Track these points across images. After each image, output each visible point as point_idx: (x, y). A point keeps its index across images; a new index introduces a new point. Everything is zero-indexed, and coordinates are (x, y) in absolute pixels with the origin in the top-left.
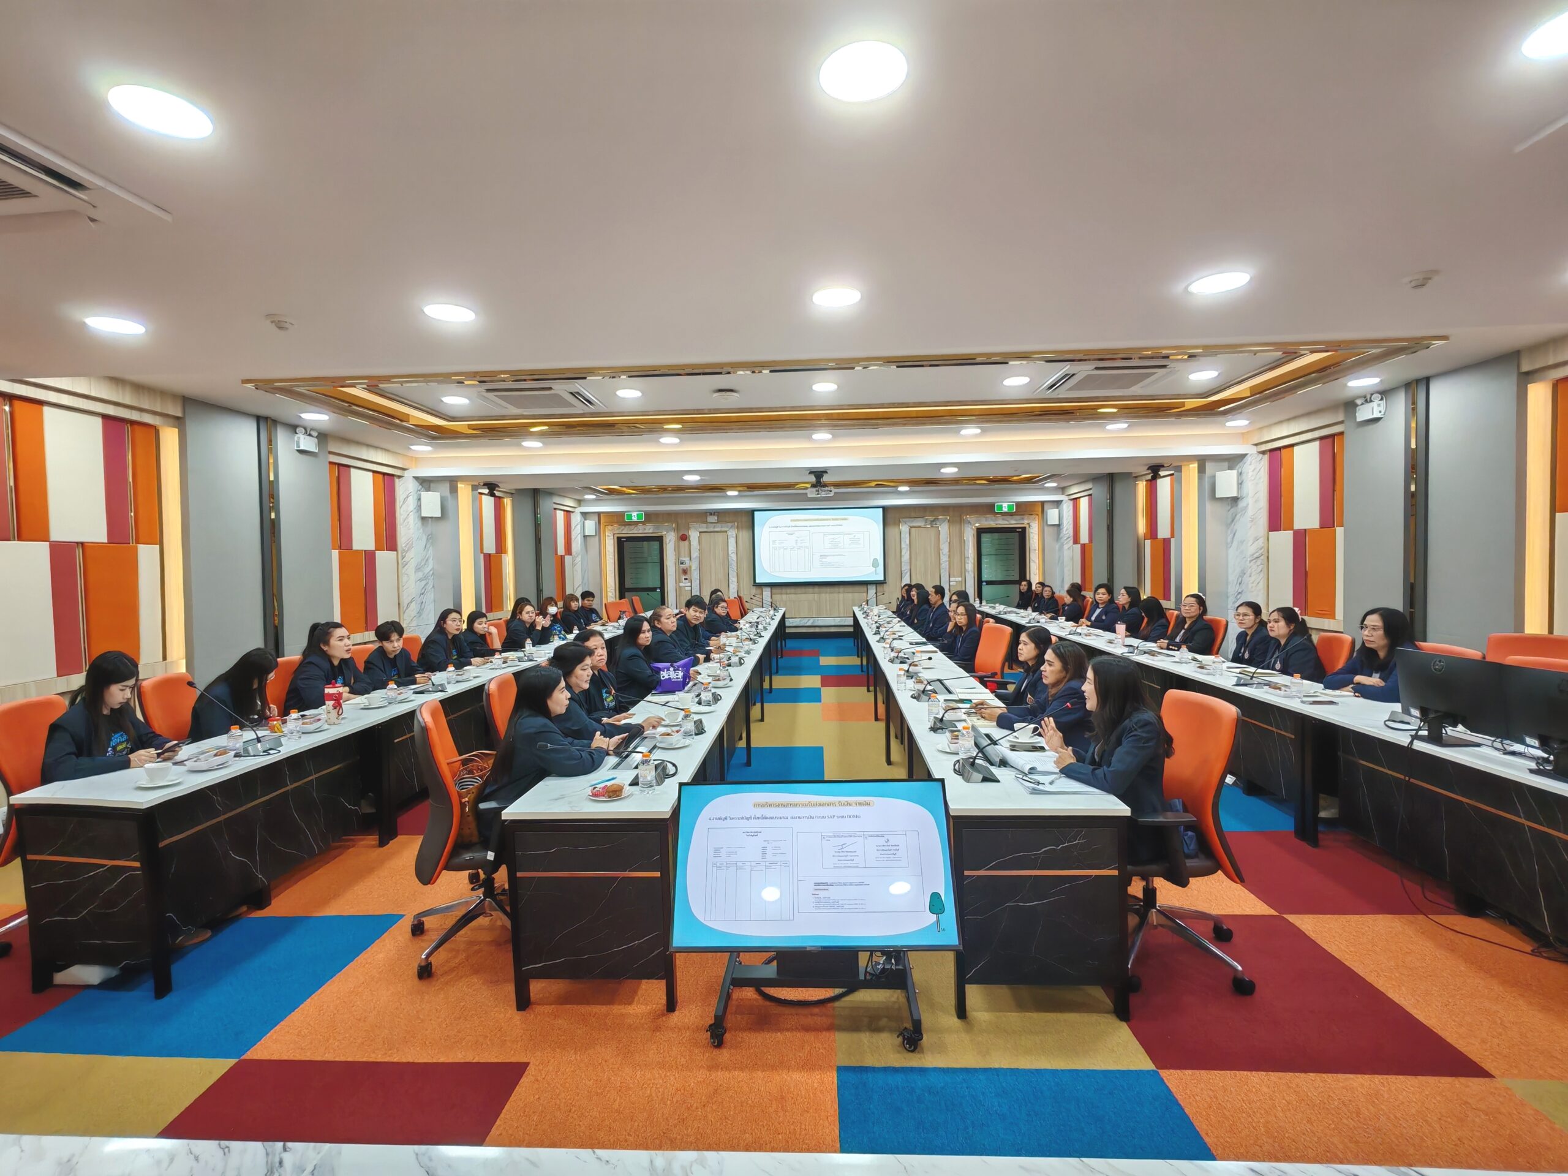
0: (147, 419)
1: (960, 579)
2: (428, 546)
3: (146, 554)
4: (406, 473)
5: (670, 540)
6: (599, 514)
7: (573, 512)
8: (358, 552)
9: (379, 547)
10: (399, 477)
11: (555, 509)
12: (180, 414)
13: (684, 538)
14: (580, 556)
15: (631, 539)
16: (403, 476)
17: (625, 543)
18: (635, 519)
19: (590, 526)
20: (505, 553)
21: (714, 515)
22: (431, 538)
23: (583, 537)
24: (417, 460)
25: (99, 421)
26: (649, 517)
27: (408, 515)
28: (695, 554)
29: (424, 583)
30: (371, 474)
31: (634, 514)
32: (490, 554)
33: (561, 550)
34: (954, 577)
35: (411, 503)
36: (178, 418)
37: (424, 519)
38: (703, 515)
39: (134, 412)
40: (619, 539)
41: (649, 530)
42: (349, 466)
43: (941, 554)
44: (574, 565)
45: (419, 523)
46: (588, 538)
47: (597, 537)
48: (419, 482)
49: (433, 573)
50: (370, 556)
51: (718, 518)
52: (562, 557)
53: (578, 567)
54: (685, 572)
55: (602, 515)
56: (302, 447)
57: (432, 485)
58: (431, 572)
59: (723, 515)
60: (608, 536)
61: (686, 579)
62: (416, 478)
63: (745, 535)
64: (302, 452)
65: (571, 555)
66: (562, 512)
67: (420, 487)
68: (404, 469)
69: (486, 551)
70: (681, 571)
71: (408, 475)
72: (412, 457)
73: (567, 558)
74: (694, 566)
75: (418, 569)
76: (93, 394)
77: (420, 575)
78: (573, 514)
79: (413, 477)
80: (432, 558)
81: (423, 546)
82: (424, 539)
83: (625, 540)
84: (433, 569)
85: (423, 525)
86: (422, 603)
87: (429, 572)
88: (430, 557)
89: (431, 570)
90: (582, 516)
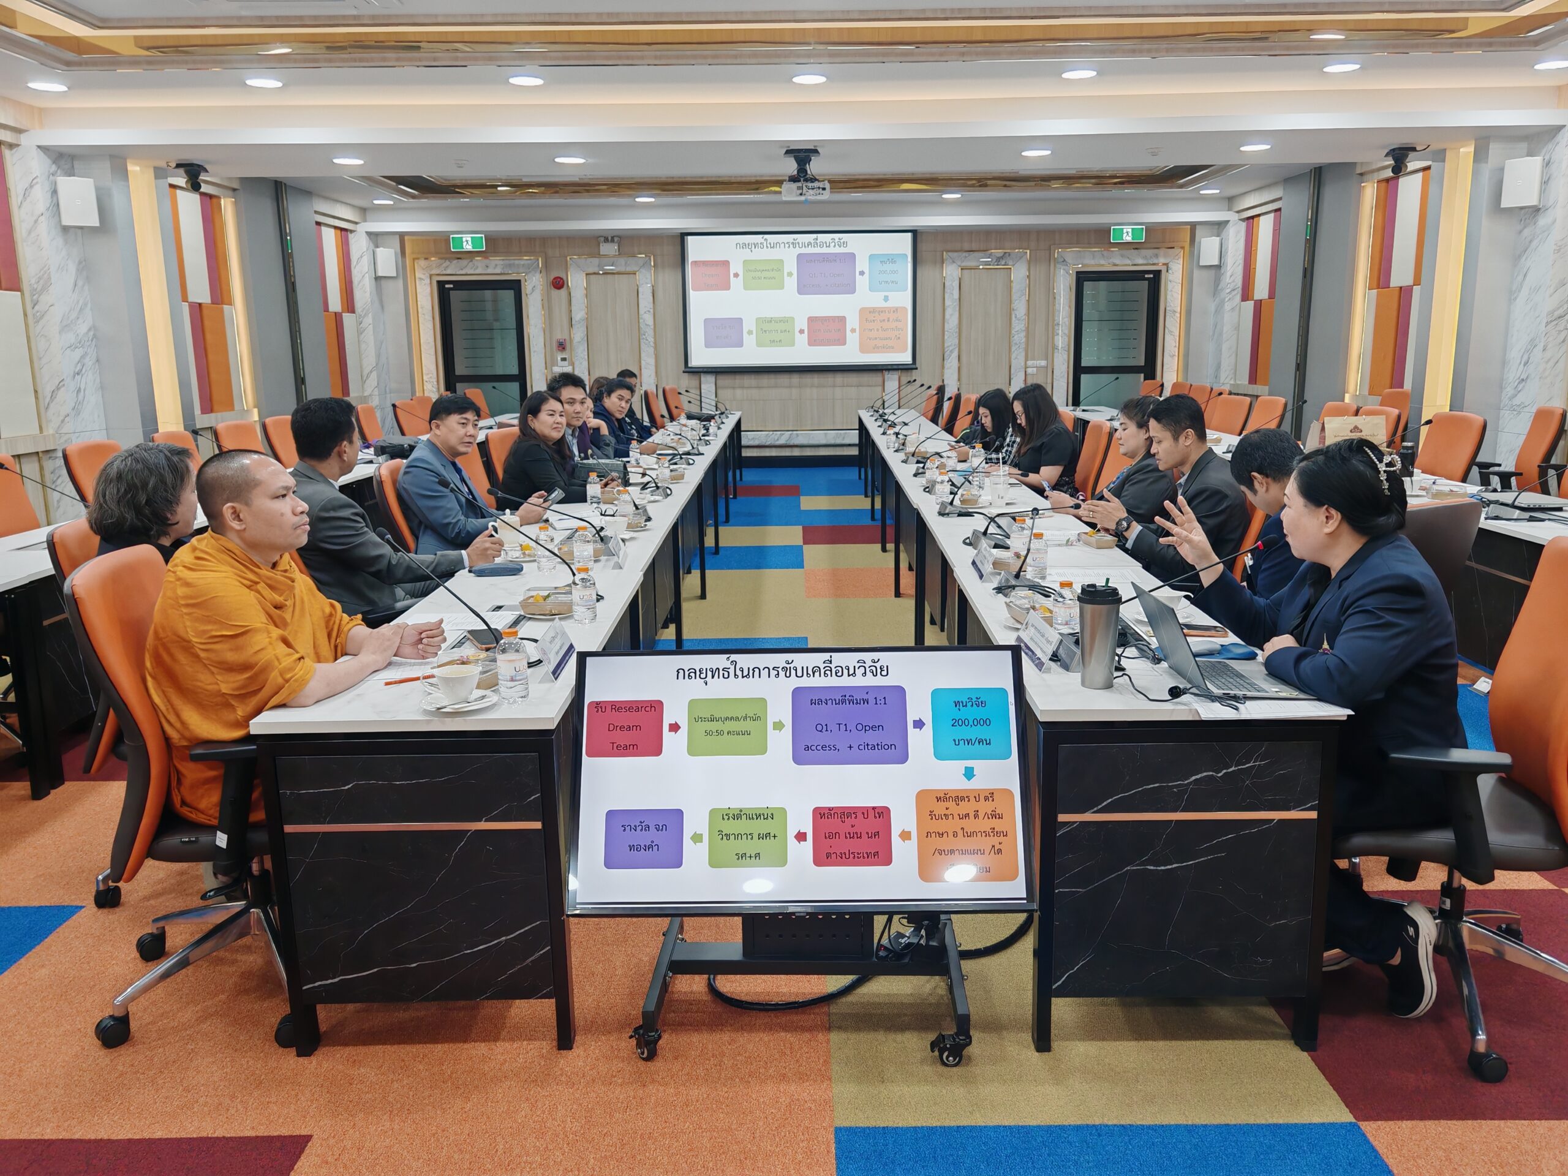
1: (1043, 363)
2: (80, 283)
4: (24, 139)
5: (534, 288)
6: (402, 236)
7: (352, 231)
10: (11, 146)
11: (318, 224)
13: (559, 284)
15: (460, 285)
16: (18, 145)
17: (452, 293)
18: (468, 247)
19: (387, 259)
20: (230, 303)
21: (613, 241)
22: (86, 269)
23: (373, 281)
24: (42, 114)
26: (495, 244)
27: (36, 221)
28: (579, 314)
29: (78, 353)
31: (467, 238)
32: (200, 304)
33: (335, 303)
34: (1033, 359)
35: (40, 198)
37: (66, 229)
38: (592, 242)
40: (441, 284)
41: (493, 268)
43: (1013, 316)
44: (360, 332)
45: (59, 241)
46: (383, 282)
47: (400, 283)
48: (49, 157)
49: (95, 336)
51: (619, 246)
52: (338, 317)
53: (369, 336)
54: (562, 346)
55: (406, 238)
57: (76, 164)
58: (91, 333)
59: (626, 241)
60: (421, 279)
61: (564, 359)
62: (45, 149)
63: (671, 278)
65: (353, 311)
66: (332, 231)
67: (54, 168)
68: (19, 131)
69: (194, 298)
70: (555, 345)
71: (28, 142)
72: (31, 107)
73: (347, 318)
74: (578, 334)
75: (66, 327)
77: (70, 338)
78: (353, 234)
79: (39, 147)
80: (89, 305)
81: (72, 281)
82: (72, 268)
83: (452, 286)
84: (93, 328)
85: (66, 242)
86: (79, 391)
87: (87, 333)
88: (86, 304)
89: (90, 330)
90: (370, 239)
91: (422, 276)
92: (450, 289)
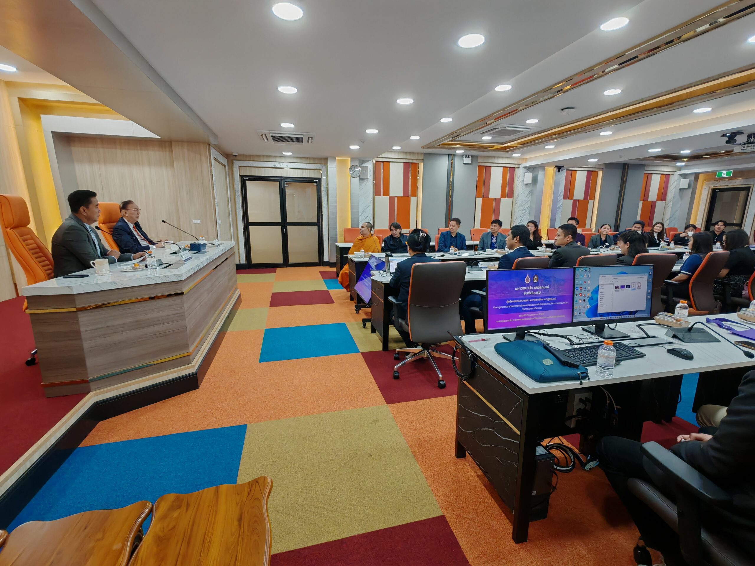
0: (414, 161)
2: (528, 196)
3: (413, 199)
6: (697, 174)
7: (672, 174)
8: (492, 199)
9: (503, 196)
10: (517, 168)
11: (650, 174)
12: (423, 159)
14: (672, 202)
15: (722, 190)
16: (519, 167)
17: (718, 193)
18: (724, 175)
20: (593, 199)
22: (531, 193)
23: (678, 191)
24: (526, 159)
25: (403, 164)
26: (737, 174)
27: (519, 183)
29: (523, 212)
30: (502, 168)
31: (724, 172)
32: (578, 200)
33: (654, 198)
35: (521, 179)
36: (423, 160)
37: (526, 184)
39: (411, 160)
40: (714, 190)
41: (739, 182)
42: (491, 166)
44: (664, 207)
45: (524, 187)
46: (682, 190)
47: (690, 191)
48: (525, 169)
50: (498, 201)
52: (653, 202)
53: (669, 209)
55: (701, 174)
56: (464, 162)
57: (530, 169)
58: (529, 207)
60: (702, 189)
62: (525, 167)
64: (465, 164)
65: (663, 201)
66: (659, 175)
67: (527, 171)
68: (520, 164)
69: (575, 198)
71: (521, 166)
72: (524, 158)
73: (659, 203)
75: (521, 206)
76: (399, 158)
77: (522, 208)
78: (673, 176)
79: (523, 167)
80: (530, 201)
81: (526, 196)
82: (527, 193)
83: (719, 190)
84: (530, 206)
85: (526, 187)
86: (521, 220)
87: (527, 207)
88: (529, 201)
89: (529, 206)
90: (681, 176)
91: (706, 187)
92: (718, 191)
